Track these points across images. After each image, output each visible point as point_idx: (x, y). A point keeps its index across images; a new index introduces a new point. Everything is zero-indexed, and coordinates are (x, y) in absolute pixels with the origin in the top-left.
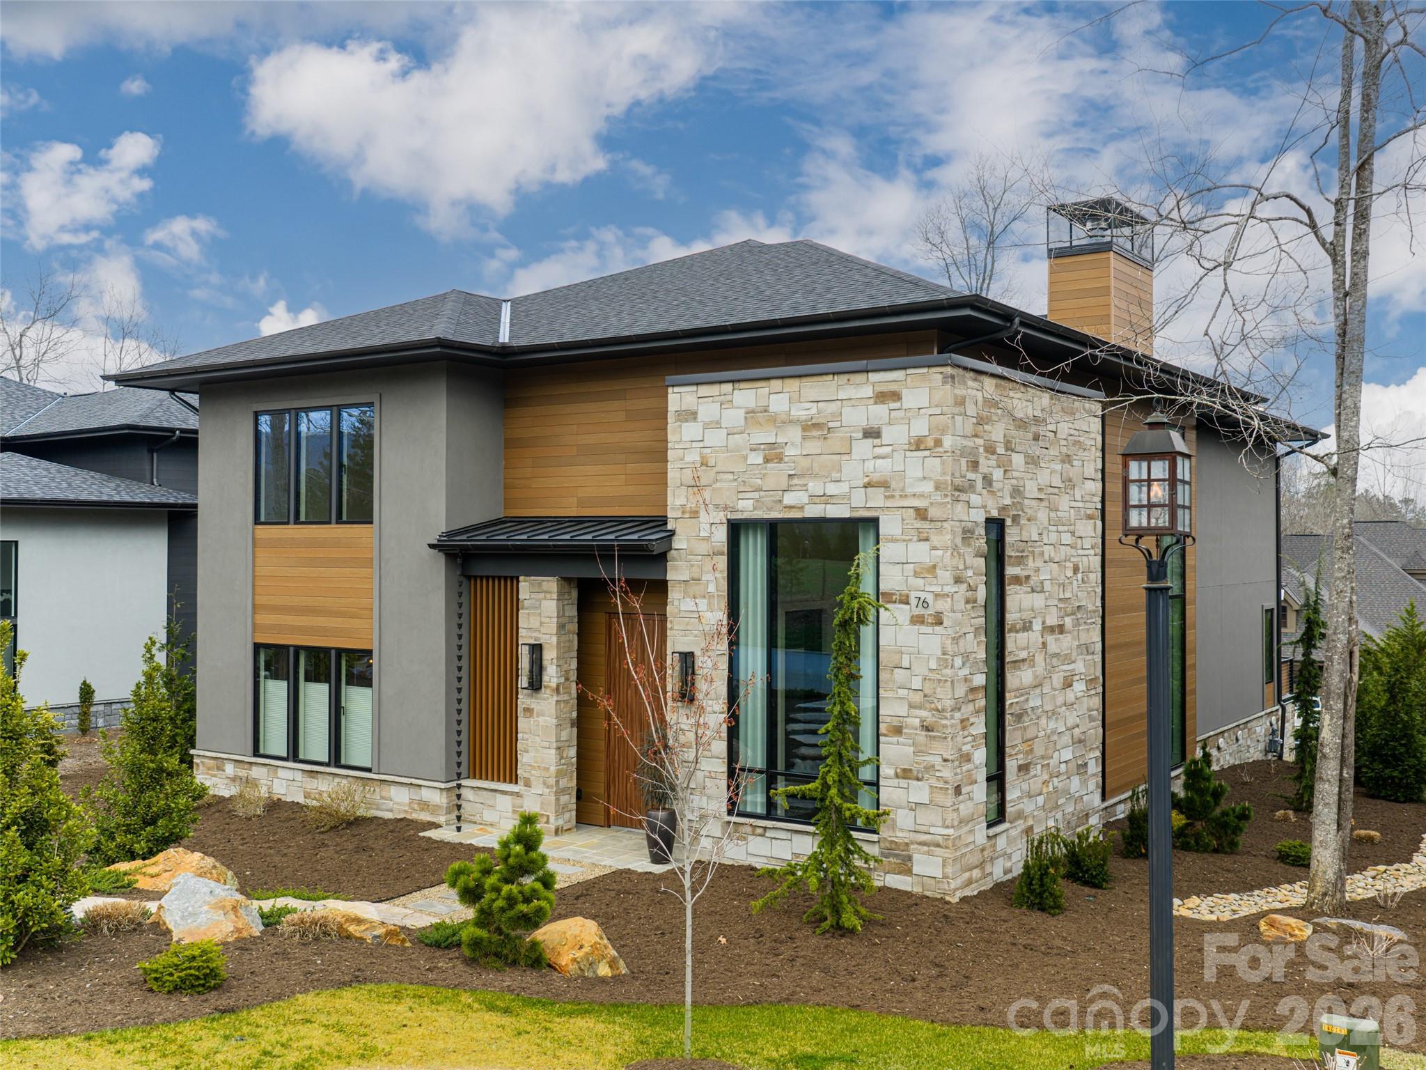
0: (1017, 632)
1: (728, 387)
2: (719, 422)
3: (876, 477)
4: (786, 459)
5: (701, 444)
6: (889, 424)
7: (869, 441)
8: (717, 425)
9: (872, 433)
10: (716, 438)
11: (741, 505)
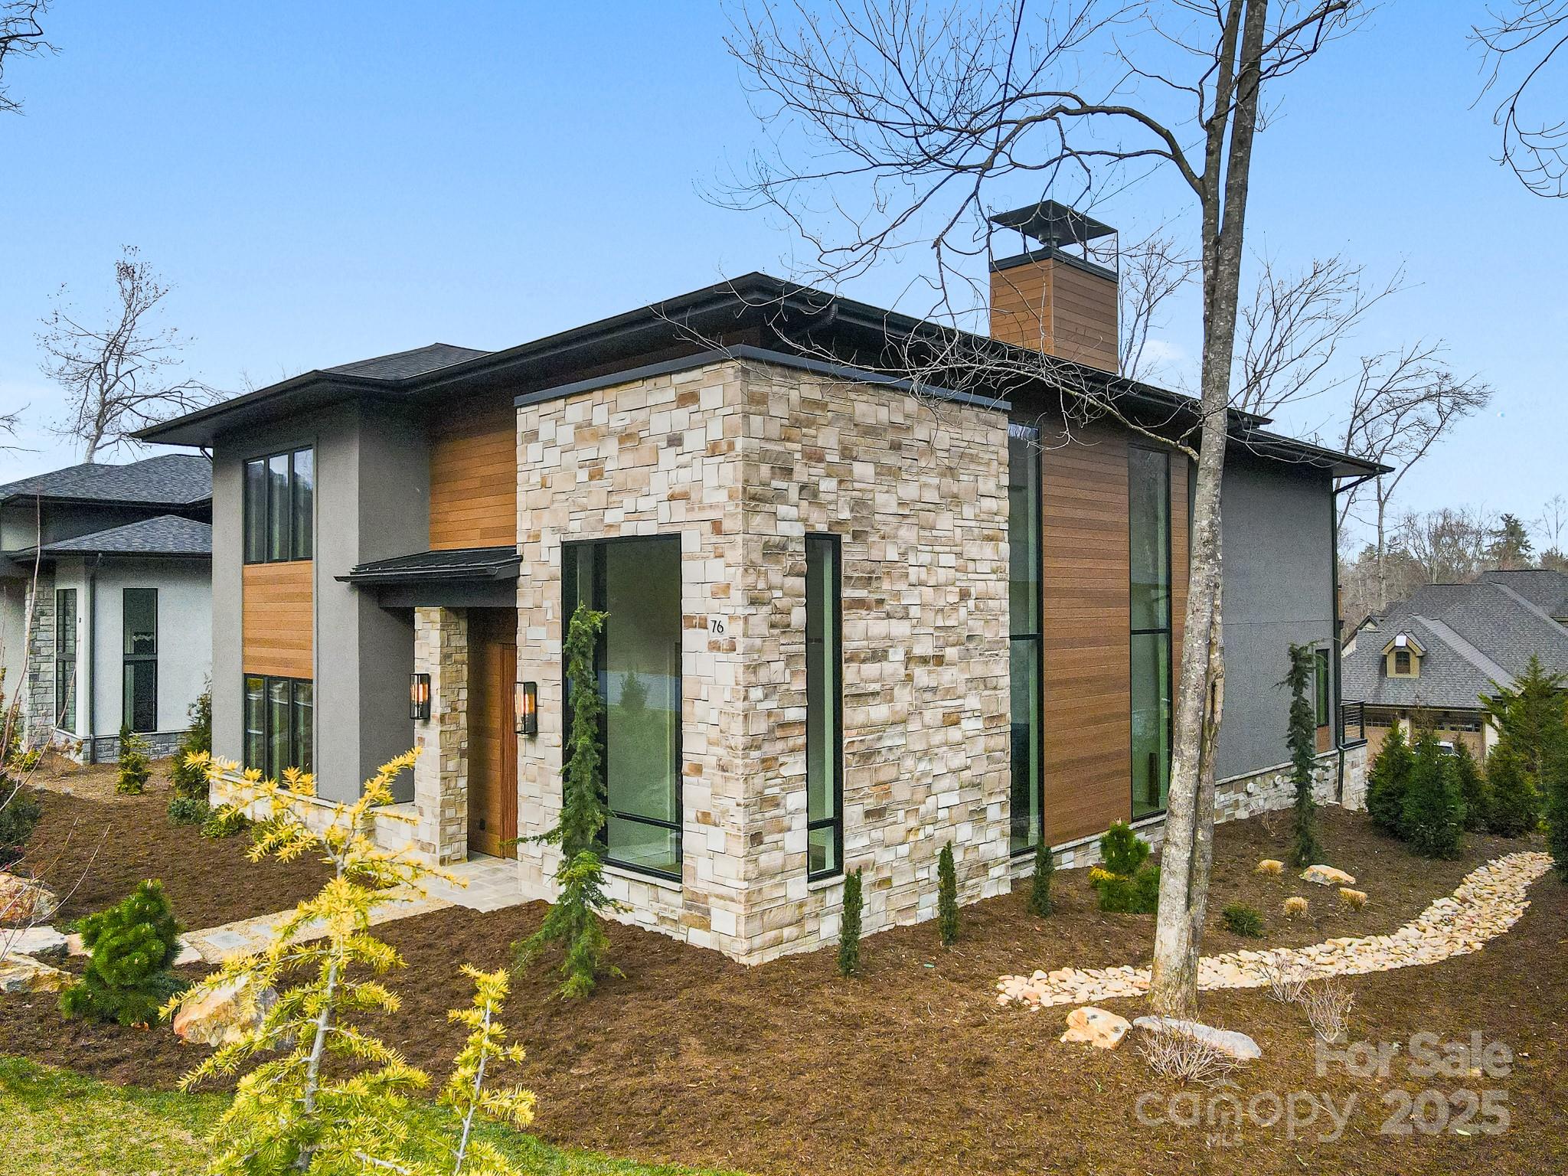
0: (864, 661)
1: (561, 403)
2: (554, 441)
3: (678, 489)
4: (606, 475)
5: (541, 465)
6: (689, 429)
7: (672, 449)
8: (551, 444)
9: (675, 441)
10: (552, 457)
11: (574, 526)
